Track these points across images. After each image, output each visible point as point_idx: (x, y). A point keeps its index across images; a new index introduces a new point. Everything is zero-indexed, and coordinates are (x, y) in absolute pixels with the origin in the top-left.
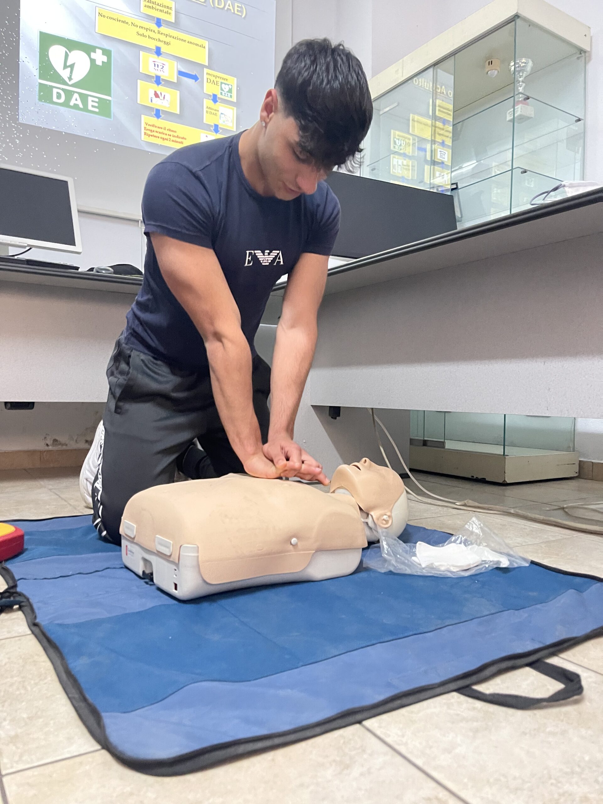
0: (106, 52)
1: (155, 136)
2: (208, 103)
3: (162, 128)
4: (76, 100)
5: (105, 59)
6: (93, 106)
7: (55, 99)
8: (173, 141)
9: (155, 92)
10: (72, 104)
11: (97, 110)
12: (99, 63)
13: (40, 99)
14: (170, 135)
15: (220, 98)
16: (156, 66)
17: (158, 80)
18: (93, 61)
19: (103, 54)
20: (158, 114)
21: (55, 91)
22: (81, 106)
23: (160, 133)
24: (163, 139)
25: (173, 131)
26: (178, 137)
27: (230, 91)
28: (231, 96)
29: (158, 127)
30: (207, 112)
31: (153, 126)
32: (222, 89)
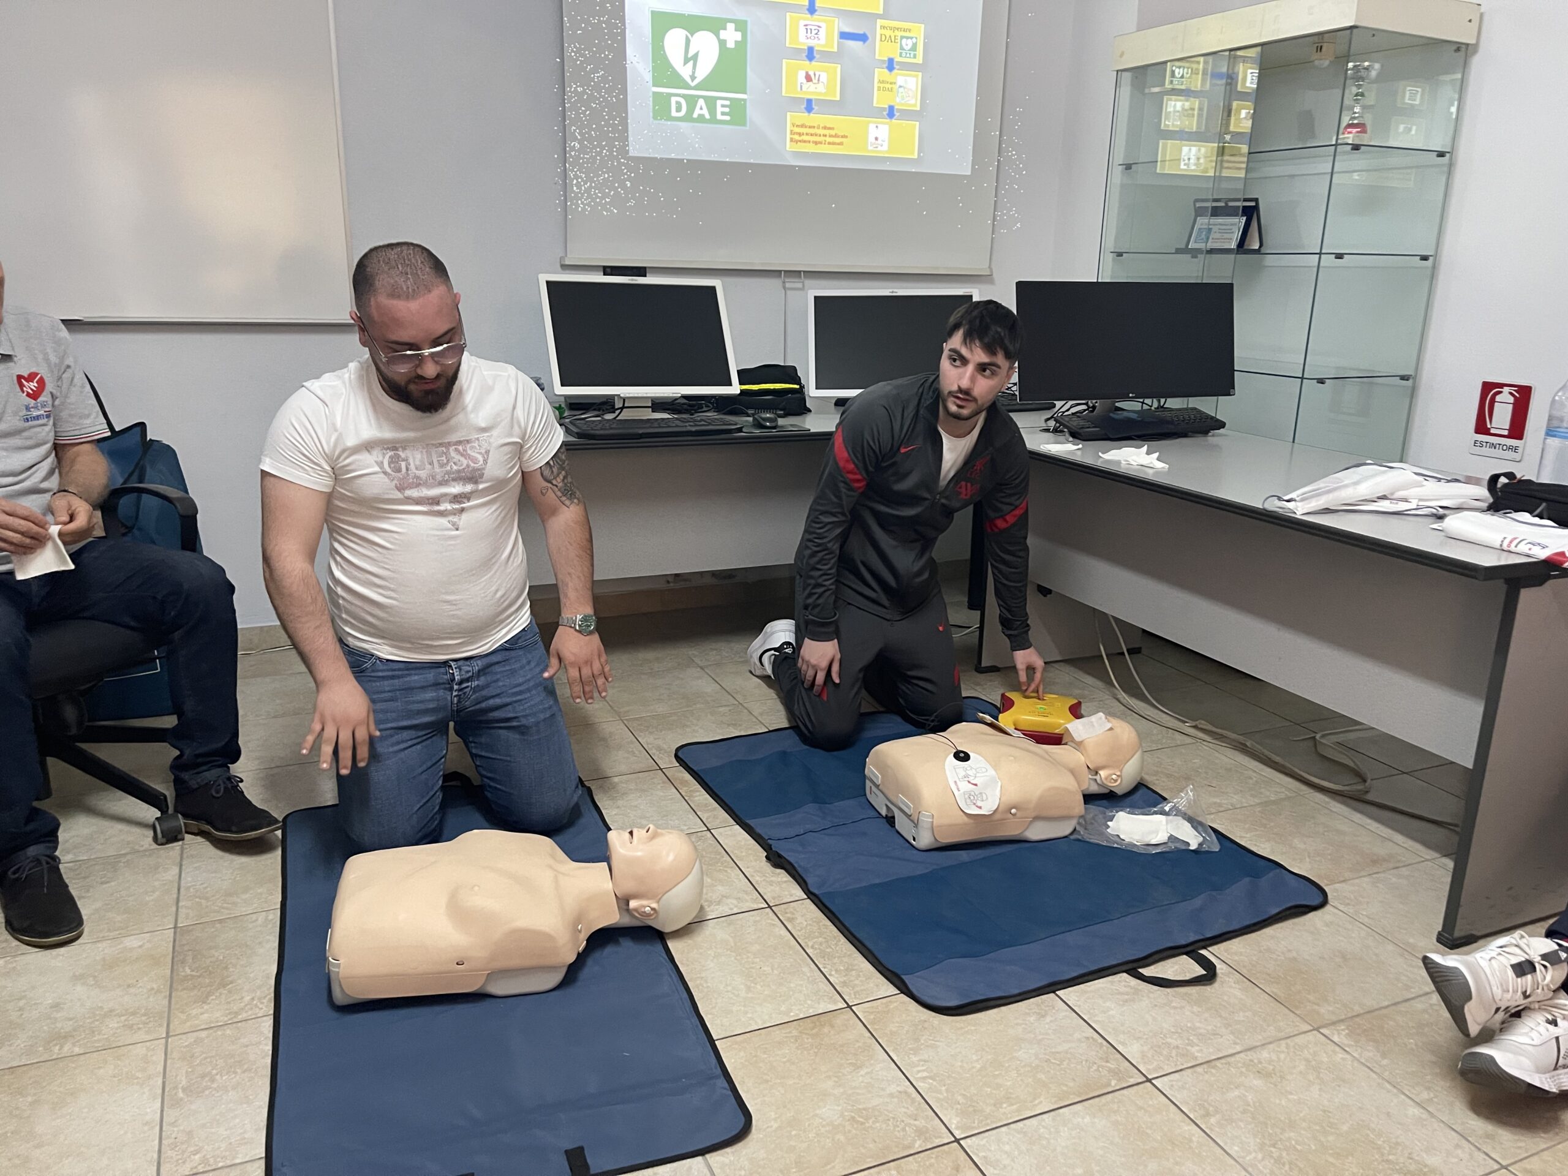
0: (741, 26)
1: (805, 142)
2: (881, 73)
3: (814, 127)
4: (701, 109)
5: (738, 36)
6: (723, 114)
7: (674, 114)
8: (829, 143)
9: (807, 73)
10: (695, 115)
11: (727, 118)
12: (731, 45)
13: (655, 118)
14: (825, 136)
15: (899, 63)
16: (809, 31)
17: (810, 54)
18: (722, 43)
19: (736, 30)
20: (809, 106)
21: (674, 100)
22: (707, 116)
23: (811, 135)
24: (816, 143)
25: (830, 128)
26: (836, 136)
27: (914, 48)
28: (915, 56)
29: (810, 127)
30: (879, 89)
31: (803, 126)
32: (902, 48)
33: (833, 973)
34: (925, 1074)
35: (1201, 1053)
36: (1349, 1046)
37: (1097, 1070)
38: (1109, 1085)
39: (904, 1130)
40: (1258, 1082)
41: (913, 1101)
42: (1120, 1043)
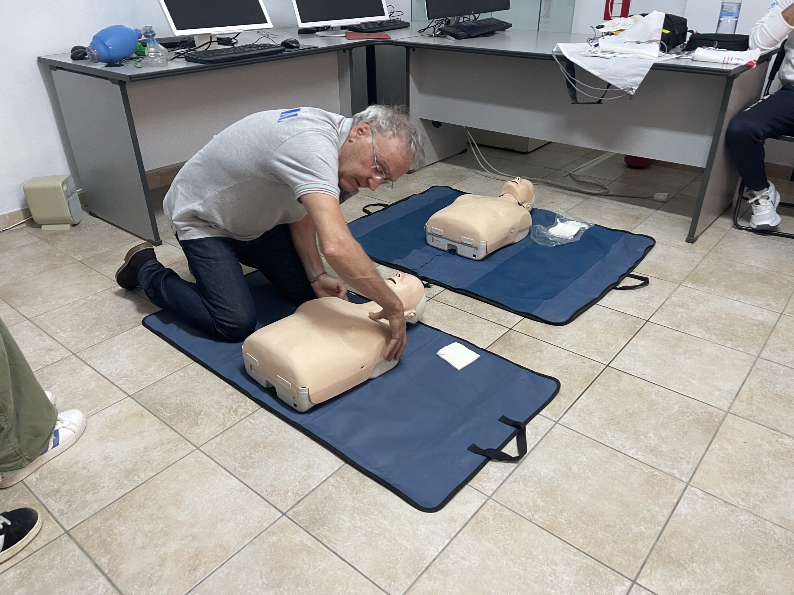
33: (489, 317)
34: (570, 345)
35: (656, 305)
36: (696, 287)
37: (627, 323)
38: (637, 327)
39: (585, 369)
40: (682, 310)
41: (577, 357)
42: (624, 310)
